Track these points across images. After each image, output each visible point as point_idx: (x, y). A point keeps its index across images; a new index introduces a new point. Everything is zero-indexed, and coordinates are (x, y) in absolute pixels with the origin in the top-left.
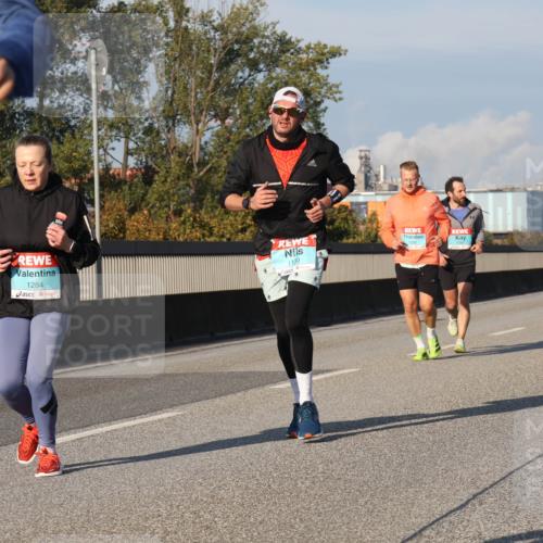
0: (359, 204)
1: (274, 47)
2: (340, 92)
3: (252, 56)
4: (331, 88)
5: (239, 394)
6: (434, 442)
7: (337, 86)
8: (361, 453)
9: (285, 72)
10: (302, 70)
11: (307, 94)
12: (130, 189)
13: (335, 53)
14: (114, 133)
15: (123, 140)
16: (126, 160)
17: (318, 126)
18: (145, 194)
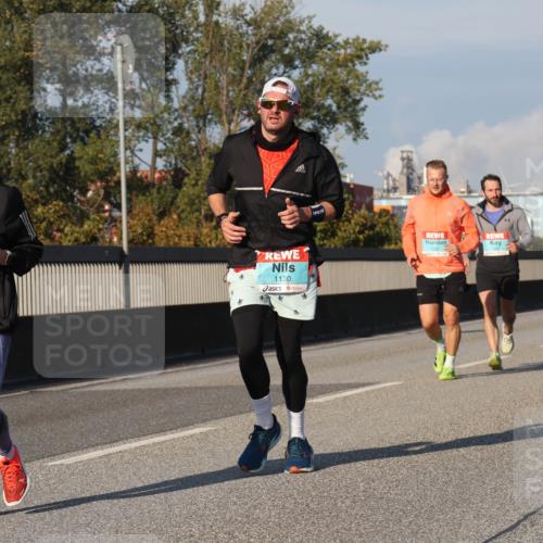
0: (401, 208)
1: (310, 43)
2: (380, 89)
3: (287, 51)
4: (370, 85)
6: (482, 460)
7: (377, 83)
8: (404, 471)
9: (322, 69)
10: (340, 66)
11: (346, 91)
12: (159, 192)
13: (375, 48)
14: (141, 134)
15: (151, 141)
16: (154, 162)
17: (357, 126)
18: (175, 198)
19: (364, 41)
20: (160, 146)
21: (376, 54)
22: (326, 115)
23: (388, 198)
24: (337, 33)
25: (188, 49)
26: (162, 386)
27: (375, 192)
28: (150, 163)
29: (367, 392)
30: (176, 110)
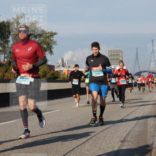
0: (61, 70)
3: (35, 35)
4: (54, 42)
5: (31, 116)
7: (56, 42)
9: (43, 39)
10: (47, 38)
11: (49, 44)
12: (5, 66)
13: (55, 34)
14: (1, 53)
15: (4, 55)
16: (4, 59)
17: (51, 52)
18: (9, 68)
19: (52, 32)
20: (6, 56)
21: (55, 35)
22: (44, 49)
23: (58, 68)
24: (47, 30)
25: (12, 34)
26: (5, 111)
27: (55, 67)
28: (3, 59)
29: (52, 112)
30: (10, 48)
